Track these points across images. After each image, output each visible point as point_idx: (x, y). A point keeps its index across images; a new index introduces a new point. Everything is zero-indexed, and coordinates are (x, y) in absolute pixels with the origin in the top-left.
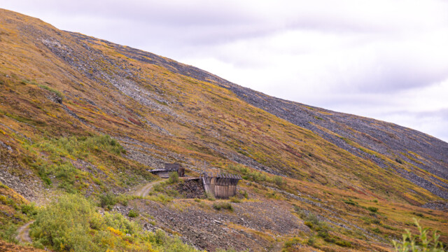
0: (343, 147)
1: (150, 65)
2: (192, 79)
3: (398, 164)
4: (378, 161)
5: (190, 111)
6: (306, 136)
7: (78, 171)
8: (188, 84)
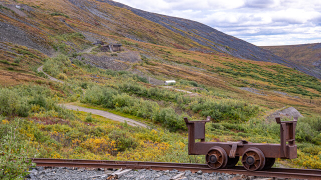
0: (170, 29)
1: (103, 3)
2: (118, 7)
3: (189, 34)
4: (182, 33)
5: (116, 19)
6: (157, 26)
7: (67, 46)
8: (116, 9)
